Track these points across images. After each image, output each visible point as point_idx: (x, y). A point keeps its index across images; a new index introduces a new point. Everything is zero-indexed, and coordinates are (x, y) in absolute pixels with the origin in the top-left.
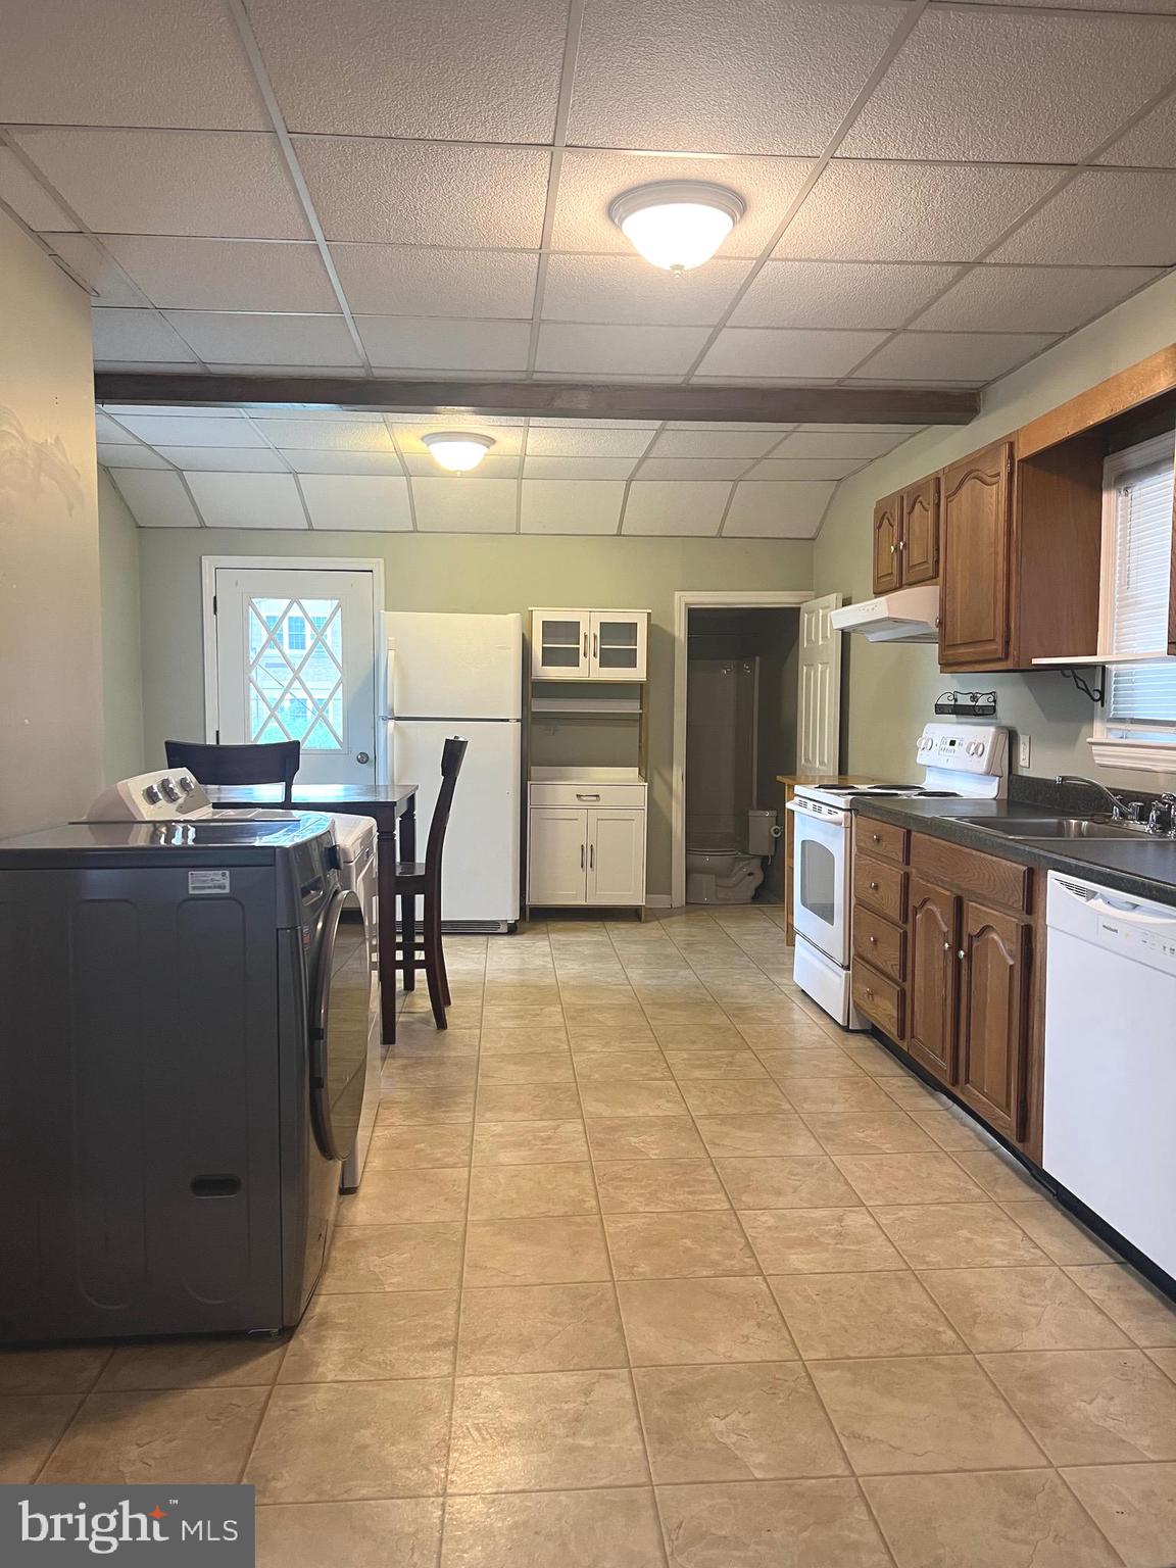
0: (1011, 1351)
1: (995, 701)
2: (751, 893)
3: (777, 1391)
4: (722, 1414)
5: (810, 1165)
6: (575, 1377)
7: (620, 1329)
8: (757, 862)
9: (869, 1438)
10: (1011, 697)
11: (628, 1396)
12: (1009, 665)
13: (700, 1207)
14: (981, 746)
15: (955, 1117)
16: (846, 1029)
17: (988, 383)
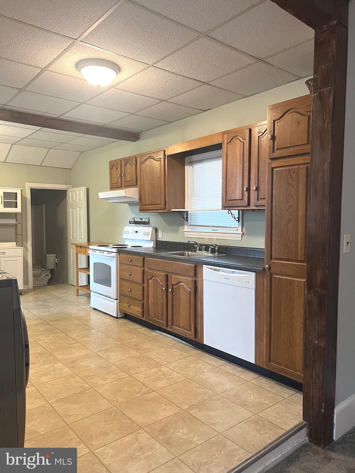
0: (226, 391)
1: (149, 220)
2: (47, 281)
3: (185, 420)
4: (177, 431)
5: (140, 358)
6: (130, 437)
7: (129, 419)
8: (49, 271)
9: (215, 423)
10: (155, 219)
11: (149, 436)
12: (166, 211)
13: (121, 378)
14: (148, 233)
15: (165, 336)
16: (117, 318)
17: (143, 131)
